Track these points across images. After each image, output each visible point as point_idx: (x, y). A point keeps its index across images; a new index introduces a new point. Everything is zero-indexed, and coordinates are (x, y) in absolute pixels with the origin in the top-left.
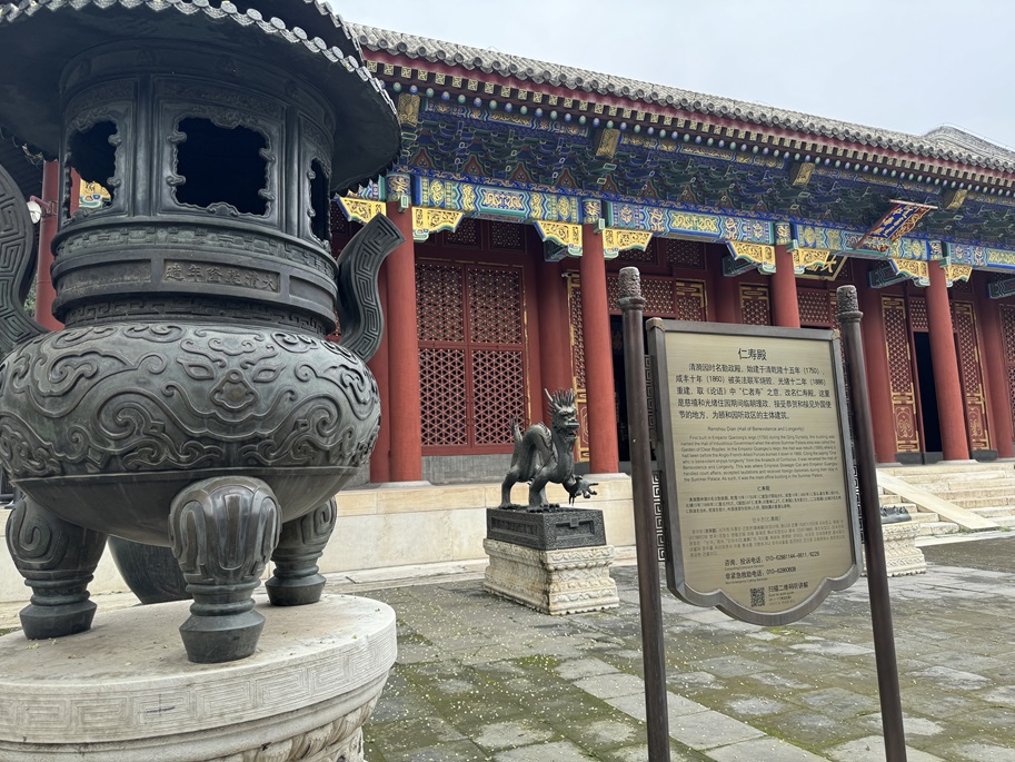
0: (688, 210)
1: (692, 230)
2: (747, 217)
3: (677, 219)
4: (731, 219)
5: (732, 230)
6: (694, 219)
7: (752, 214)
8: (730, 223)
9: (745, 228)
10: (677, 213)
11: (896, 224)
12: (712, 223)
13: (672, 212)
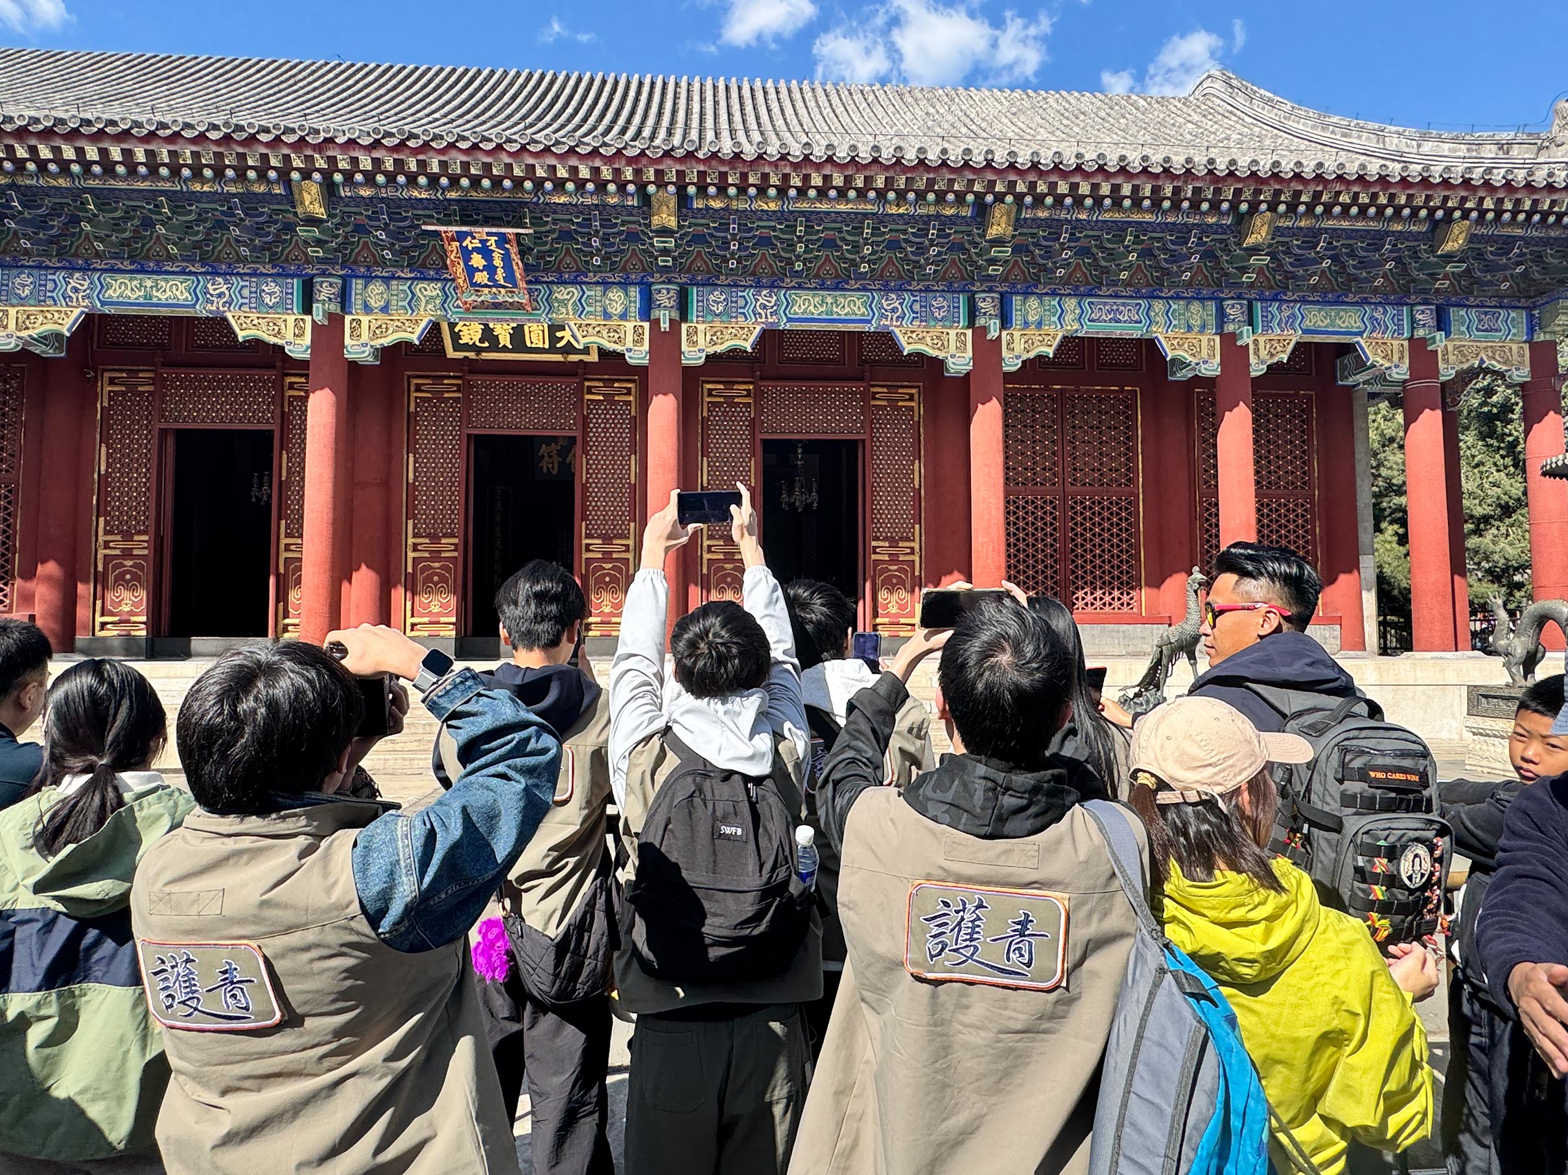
0: (143, 271)
1: (141, 300)
2: (254, 274)
3: (115, 285)
4: (220, 280)
5: (220, 295)
6: (149, 283)
7: (268, 269)
8: (220, 286)
9: (246, 292)
10: (117, 276)
11: (498, 262)
12: (181, 287)
13: (107, 278)
